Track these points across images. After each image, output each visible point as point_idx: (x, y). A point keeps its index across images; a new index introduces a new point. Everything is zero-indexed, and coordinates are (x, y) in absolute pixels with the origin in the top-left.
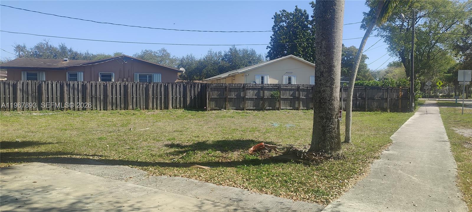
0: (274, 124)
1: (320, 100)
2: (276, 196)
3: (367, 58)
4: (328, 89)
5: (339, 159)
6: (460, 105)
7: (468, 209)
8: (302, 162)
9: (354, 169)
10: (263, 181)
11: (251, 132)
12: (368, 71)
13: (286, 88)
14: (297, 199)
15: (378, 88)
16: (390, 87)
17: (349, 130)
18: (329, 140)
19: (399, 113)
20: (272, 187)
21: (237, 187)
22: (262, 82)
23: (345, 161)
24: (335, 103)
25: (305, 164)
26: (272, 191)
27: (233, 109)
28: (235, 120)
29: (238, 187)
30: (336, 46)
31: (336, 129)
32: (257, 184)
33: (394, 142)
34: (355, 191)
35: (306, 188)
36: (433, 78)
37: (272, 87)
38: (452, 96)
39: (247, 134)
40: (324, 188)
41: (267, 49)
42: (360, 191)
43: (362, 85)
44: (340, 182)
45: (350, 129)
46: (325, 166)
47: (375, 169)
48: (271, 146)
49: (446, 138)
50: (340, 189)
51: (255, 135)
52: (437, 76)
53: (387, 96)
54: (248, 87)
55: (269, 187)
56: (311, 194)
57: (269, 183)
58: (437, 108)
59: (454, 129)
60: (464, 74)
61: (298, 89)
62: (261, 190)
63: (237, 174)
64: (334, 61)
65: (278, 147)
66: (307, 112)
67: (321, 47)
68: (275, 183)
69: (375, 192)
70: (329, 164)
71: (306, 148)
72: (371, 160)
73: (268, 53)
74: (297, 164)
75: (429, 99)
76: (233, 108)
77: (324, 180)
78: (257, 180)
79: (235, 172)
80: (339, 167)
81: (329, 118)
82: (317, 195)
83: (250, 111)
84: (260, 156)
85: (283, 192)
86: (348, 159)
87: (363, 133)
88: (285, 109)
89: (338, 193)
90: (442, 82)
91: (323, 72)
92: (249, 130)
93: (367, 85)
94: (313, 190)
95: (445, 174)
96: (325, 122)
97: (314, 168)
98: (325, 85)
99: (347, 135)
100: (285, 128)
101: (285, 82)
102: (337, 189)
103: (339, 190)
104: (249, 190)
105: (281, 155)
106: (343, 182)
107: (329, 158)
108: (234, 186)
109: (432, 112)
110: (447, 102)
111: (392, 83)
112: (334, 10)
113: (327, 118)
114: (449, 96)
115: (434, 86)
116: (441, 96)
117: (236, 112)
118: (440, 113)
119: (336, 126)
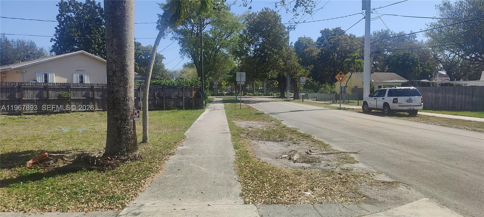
0: (63, 129)
1: (113, 101)
2: (62, 212)
3: (163, 58)
4: (122, 89)
5: (136, 160)
6: (239, 101)
7: (241, 187)
8: (95, 168)
9: (151, 168)
10: (46, 198)
11: (31, 141)
12: (165, 71)
13: (77, 87)
14: (89, 210)
15: (174, 87)
16: (185, 87)
17: (146, 129)
18: (125, 142)
19: (193, 111)
20: (57, 202)
21: (8, 211)
22: (46, 81)
23: (142, 162)
24: (130, 103)
25: (99, 170)
26: (58, 207)
27: (4, 115)
28: (7, 128)
29: (10, 210)
30: (128, 45)
31: (132, 130)
32: (37, 202)
33: (188, 137)
34: (151, 189)
35: (99, 196)
36: (219, 78)
37: (59, 86)
38: (234, 94)
39: (25, 144)
40: (119, 192)
41: (51, 41)
42: (156, 189)
43: (159, 84)
44: (137, 183)
45: (148, 129)
46: (121, 170)
47: (171, 165)
48: (57, 155)
49: (228, 130)
50: (136, 190)
51: (36, 144)
52: (222, 77)
53: (183, 95)
54: (26, 87)
55: (54, 203)
56: (105, 202)
57: (54, 198)
58: (222, 105)
59: (234, 122)
60: (241, 76)
61: (91, 88)
62: (43, 209)
63: (9, 195)
64: (127, 61)
65: (68, 155)
66: (104, 113)
67: (111, 45)
68: (62, 197)
69: (170, 187)
70: (125, 166)
71: (101, 153)
72: (167, 157)
73: (53, 46)
74: (90, 171)
75: (217, 97)
76: (4, 113)
77: (120, 184)
78: (38, 198)
79: (6, 193)
80: (136, 168)
81: (124, 119)
82: (112, 202)
83: (30, 116)
84: (42, 169)
85: (72, 206)
86: (146, 159)
87: (161, 132)
88: (77, 111)
89: (134, 195)
90: (226, 82)
91: (115, 71)
92: (29, 138)
93: (164, 85)
94: (107, 197)
95: (226, 161)
96: (120, 124)
97: (110, 173)
98: (118, 85)
99: (144, 135)
100: (76, 133)
101: (76, 80)
102: (133, 191)
103: (135, 192)
104: (25, 212)
105: (70, 164)
106: (140, 182)
107: (126, 160)
108: (4, 211)
109: (219, 108)
110: (230, 99)
111: (186, 83)
112: (124, 8)
113: (122, 120)
114: (231, 94)
115: (220, 85)
116: (226, 94)
117: (9, 118)
118: (225, 108)
119: (132, 127)
